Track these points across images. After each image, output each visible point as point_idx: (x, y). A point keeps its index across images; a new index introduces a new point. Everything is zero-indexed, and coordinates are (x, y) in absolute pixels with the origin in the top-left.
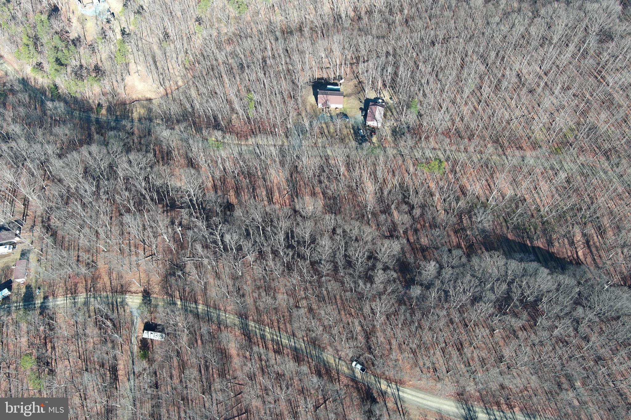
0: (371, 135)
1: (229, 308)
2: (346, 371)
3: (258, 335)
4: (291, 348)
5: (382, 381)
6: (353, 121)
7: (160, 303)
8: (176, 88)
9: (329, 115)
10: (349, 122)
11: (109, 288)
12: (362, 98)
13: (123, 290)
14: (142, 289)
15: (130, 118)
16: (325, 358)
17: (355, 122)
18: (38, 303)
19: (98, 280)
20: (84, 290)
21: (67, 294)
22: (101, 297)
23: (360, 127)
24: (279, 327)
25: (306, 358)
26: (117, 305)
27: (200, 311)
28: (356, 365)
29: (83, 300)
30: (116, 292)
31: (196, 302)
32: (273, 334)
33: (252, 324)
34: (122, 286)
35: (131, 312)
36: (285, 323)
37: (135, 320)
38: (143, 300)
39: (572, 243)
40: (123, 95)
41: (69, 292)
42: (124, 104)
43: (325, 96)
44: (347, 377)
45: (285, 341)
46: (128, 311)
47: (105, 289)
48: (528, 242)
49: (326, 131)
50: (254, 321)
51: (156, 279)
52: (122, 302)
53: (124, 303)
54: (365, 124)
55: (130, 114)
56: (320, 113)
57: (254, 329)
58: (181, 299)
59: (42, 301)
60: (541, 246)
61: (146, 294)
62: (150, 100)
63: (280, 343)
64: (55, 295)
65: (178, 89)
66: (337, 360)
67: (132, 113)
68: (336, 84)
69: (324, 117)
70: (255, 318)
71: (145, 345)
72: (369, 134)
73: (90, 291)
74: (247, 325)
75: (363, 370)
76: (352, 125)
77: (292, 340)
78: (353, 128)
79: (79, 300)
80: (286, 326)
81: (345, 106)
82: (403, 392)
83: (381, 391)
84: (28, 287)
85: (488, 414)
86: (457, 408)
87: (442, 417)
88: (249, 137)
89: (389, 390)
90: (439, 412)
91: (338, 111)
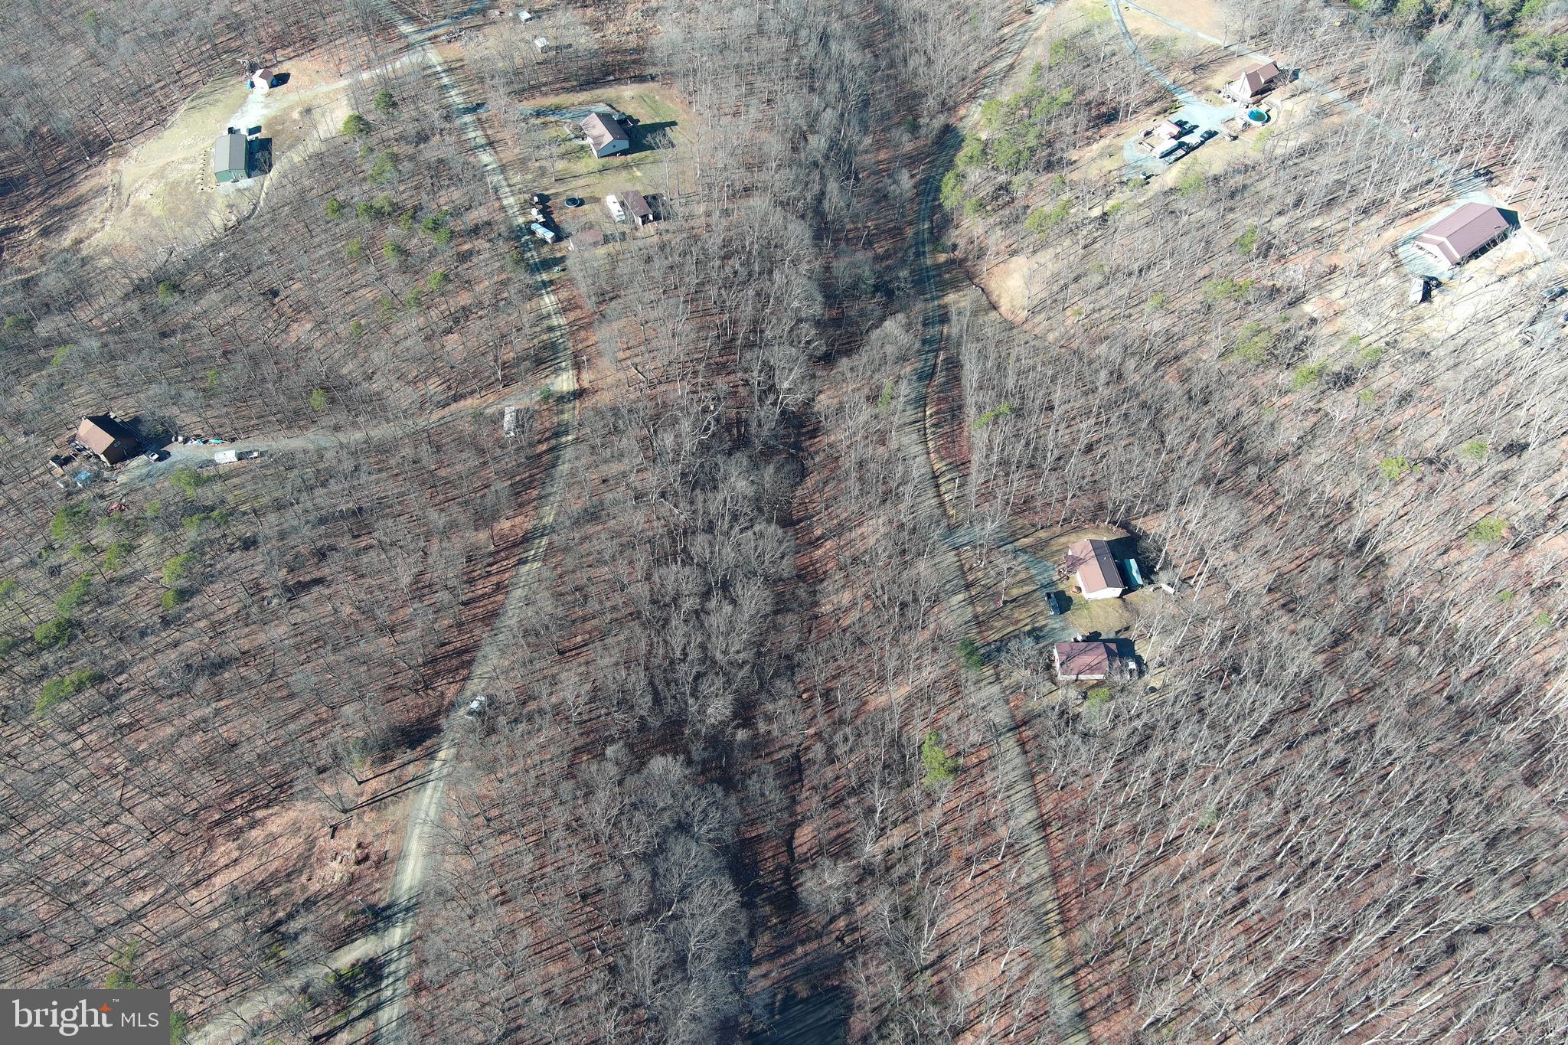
2: (469, 690)
3: (526, 554)
5: (453, 750)
6: (1055, 625)
8: (1039, 334)
9: (1056, 578)
10: (1048, 617)
11: (580, 346)
12: (1131, 631)
13: (580, 364)
14: (585, 386)
15: (941, 294)
17: (1053, 629)
18: (541, 277)
19: (592, 330)
20: (571, 319)
21: (561, 303)
22: (564, 343)
24: (542, 580)
26: (554, 365)
28: (479, 703)
29: (556, 323)
30: (576, 357)
32: (527, 574)
33: (545, 541)
34: (587, 360)
37: (534, 395)
38: (568, 392)
40: (984, 266)
41: (564, 304)
42: (971, 277)
43: (1093, 553)
44: (457, 693)
46: (547, 380)
47: (578, 342)
50: (550, 544)
51: (604, 399)
52: (561, 368)
53: (559, 371)
55: (949, 291)
56: (1055, 563)
57: (535, 546)
59: (546, 280)
61: (579, 394)
62: (994, 307)
64: (557, 291)
65: (1038, 337)
66: (488, 674)
67: (953, 293)
68: (1150, 578)
69: (1045, 571)
71: (495, 419)
73: (571, 326)
74: (542, 535)
78: (1036, 628)
79: (555, 320)
81: (1091, 603)
82: (435, 788)
83: (436, 751)
84: (563, 259)
85: (401, 948)
86: (411, 888)
87: (392, 861)
88: (949, 460)
89: (437, 764)
90: (401, 856)
91: (1070, 593)
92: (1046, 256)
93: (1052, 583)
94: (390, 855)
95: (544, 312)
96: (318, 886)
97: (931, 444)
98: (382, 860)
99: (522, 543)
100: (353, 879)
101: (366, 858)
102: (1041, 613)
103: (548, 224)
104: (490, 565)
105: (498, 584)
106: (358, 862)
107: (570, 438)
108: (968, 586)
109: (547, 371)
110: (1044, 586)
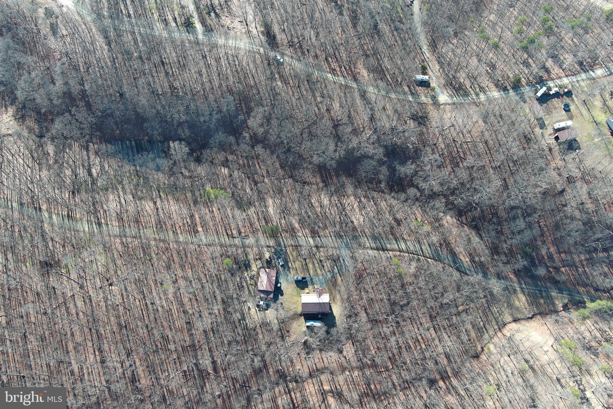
0: (270, 258)
2: (286, 57)
3: (348, 79)
5: (263, 52)
6: (289, 278)
7: (424, 98)
8: (493, 339)
10: (294, 275)
11: (466, 105)
12: (281, 309)
13: (455, 105)
14: (441, 106)
15: (526, 293)
17: (288, 276)
20: (483, 102)
23: (281, 269)
24: (335, 83)
25: (314, 66)
26: (455, 95)
27: (394, 94)
28: (281, 59)
30: (459, 104)
31: (398, 100)
32: (338, 80)
33: (355, 86)
34: (457, 108)
37: (438, 88)
38: (438, 100)
39: (102, 167)
40: (549, 322)
41: (494, 101)
42: (543, 314)
46: (445, 92)
47: (469, 104)
49: (317, 265)
51: (433, 113)
52: (452, 97)
54: (277, 272)
55: (529, 299)
57: (352, 83)
58: (410, 102)
61: (437, 104)
62: (516, 320)
63: (333, 75)
64: (502, 98)
65: (491, 338)
70: (353, 90)
72: (273, 260)
73: (479, 102)
74: (358, 86)
76: (290, 272)
78: (289, 268)
82: (249, 47)
83: (264, 48)
84: (525, 101)
85: (197, 38)
86: (216, 40)
89: (259, 48)
90: (227, 38)
91: (306, 290)
92: (553, 356)
93: (313, 284)
95: (488, 93)
96: (223, 19)
97: (407, 254)
98: (227, 34)
99: (354, 79)
100: (223, 26)
101: (229, 30)
102: (297, 273)
103: (548, 95)
104: (345, 68)
105: (335, 70)
106: (228, 28)
107: (411, 99)
108: (317, 247)
109: (450, 92)
110: (311, 279)
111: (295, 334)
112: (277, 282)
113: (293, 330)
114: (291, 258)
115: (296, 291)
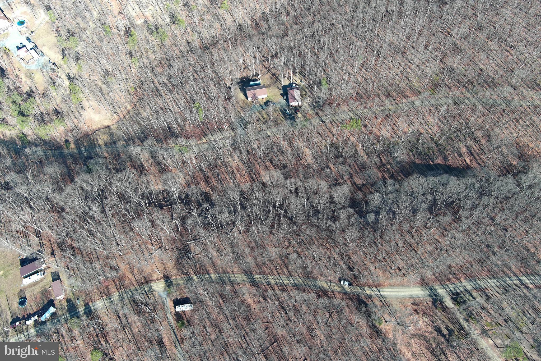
0: (297, 113)
1: (235, 270)
2: (338, 289)
3: (265, 283)
4: (292, 285)
5: (366, 288)
7: (180, 282)
8: (127, 112)
9: (258, 105)
10: (276, 106)
11: (135, 283)
12: (279, 86)
13: (147, 281)
14: (162, 276)
15: (97, 146)
16: (320, 285)
17: (280, 106)
18: (81, 311)
19: (124, 278)
20: (115, 290)
21: (103, 297)
22: (131, 291)
23: (286, 108)
24: (278, 273)
25: (306, 289)
26: (147, 294)
27: (213, 278)
28: (344, 283)
29: (117, 297)
30: (142, 283)
31: (208, 273)
32: (275, 279)
33: (256, 276)
34: (145, 277)
35: (160, 296)
36: (281, 269)
37: (165, 301)
38: (166, 284)
39: (460, 155)
40: (84, 128)
41: (103, 295)
42: (87, 135)
43: (252, 91)
44: (340, 293)
45: (286, 282)
46: (157, 295)
47: (132, 284)
48: (431, 162)
49: (261, 118)
50: (258, 274)
51: (170, 265)
52: (150, 290)
53: (151, 290)
54: (289, 105)
55: (96, 143)
56: (252, 105)
57: (260, 280)
58: (196, 274)
59: (84, 308)
60: (440, 162)
61: (167, 278)
62: (108, 127)
63: (283, 284)
64: (93, 300)
65: (128, 112)
66: (329, 284)
67: (97, 141)
68: (256, 80)
69: (255, 108)
70: (258, 271)
71: (179, 317)
72: (294, 112)
73: (120, 289)
74: (253, 278)
75: (350, 284)
76: (279, 108)
77: (291, 279)
78: (281, 111)
79: (114, 299)
80: (282, 270)
81: (269, 95)
82: (383, 291)
83: (367, 295)
84: (69, 301)
85: (445, 288)
86: (423, 291)
87: (415, 300)
88: (202, 137)
89: (373, 293)
90: (412, 298)
91: (265, 101)
93: (261, 106)
94: (412, 302)
95: (108, 305)
96: (430, 327)
98: (415, 304)
99: (258, 286)
100: (424, 313)
101: (416, 310)
103: (40, 313)
105: (282, 291)
106: (418, 313)
109: (151, 296)
110: (262, 108)
111: (267, 78)
112: (287, 100)
113: (269, 80)
114: (281, 118)
115: (272, 99)
